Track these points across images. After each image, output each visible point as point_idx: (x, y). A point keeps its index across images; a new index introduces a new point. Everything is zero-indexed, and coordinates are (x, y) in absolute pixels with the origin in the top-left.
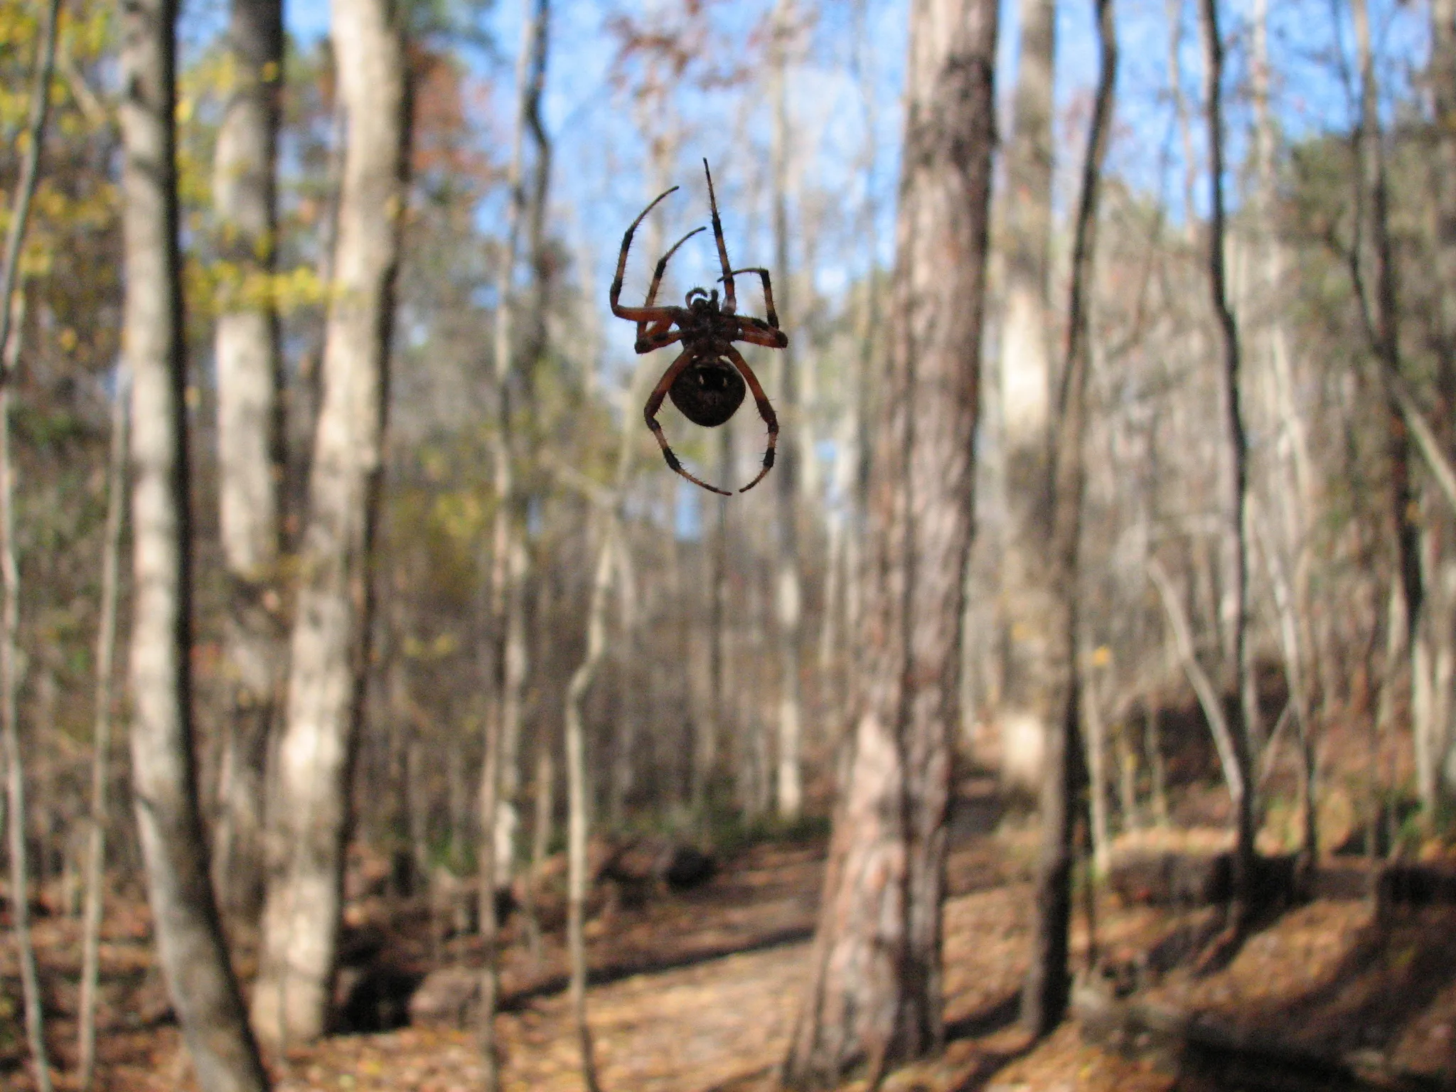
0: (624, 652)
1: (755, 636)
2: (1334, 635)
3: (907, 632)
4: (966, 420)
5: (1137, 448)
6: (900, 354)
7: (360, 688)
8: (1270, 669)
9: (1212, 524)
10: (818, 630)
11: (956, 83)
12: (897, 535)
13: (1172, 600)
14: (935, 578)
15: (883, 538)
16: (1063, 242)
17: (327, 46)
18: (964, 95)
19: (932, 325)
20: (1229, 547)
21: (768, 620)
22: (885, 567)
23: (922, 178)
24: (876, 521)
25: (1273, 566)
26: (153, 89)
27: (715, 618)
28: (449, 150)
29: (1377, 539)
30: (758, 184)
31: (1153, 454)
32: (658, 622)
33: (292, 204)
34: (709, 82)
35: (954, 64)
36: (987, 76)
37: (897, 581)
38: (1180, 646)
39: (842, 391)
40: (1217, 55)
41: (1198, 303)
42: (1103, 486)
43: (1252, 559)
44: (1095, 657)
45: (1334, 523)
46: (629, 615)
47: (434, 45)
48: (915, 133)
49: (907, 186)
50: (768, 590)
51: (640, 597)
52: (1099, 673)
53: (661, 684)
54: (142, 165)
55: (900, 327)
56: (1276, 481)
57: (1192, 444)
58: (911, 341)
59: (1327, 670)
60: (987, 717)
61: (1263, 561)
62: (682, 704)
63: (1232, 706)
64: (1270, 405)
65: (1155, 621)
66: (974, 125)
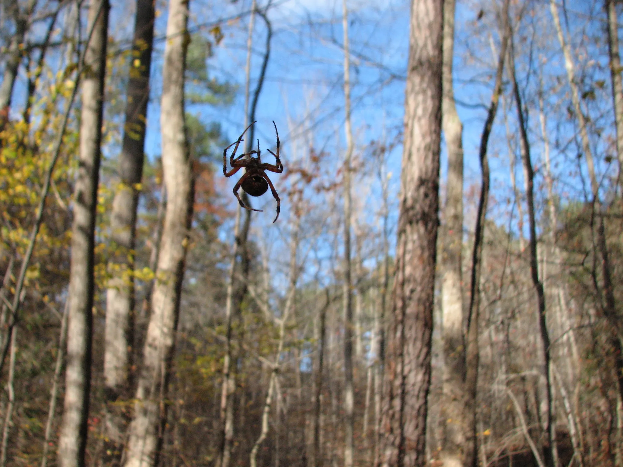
0: (277, 424)
1: (334, 419)
2: (592, 421)
3: (402, 426)
4: (427, 333)
5: (501, 337)
6: (399, 304)
7: (159, 444)
8: (563, 435)
9: (535, 372)
10: (362, 415)
11: (422, 190)
12: (398, 382)
13: (519, 409)
14: (413, 403)
15: (391, 383)
16: (468, 254)
17: (159, 160)
18: (426, 195)
19: (412, 291)
20: (542, 380)
21: (340, 411)
22: (392, 398)
23: (408, 228)
24: (389, 377)
25: (563, 392)
26: (88, 198)
27: (317, 410)
28: (209, 204)
29: (608, 377)
30: (339, 223)
31: (507, 340)
32: (291, 411)
33: (142, 225)
34: (319, 189)
35: (422, 182)
36: (436, 188)
37: (397, 403)
38: (523, 429)
39: (374, 311)
40: (531, 175)
41: (525, 278)
42: (486, 353)
43: (553, 391)
44: (485, 432)
45: (590, 371)
46: (279, 406)
47: (204, 160)
48: (406, 209)
49: (402, 232)
50: (340, 398)
51: (284, 400)
52: (486, 438)
53: (293, 439)
54: (81, 229)
55: (399, 291)
56: (563, 351)
57: (525, 336)
58: (403, 299)
59: (589, 438)
60: (437, 457)
61: (558, 391)
62: (301, 448)
63: (546, 453)
64: (559, 320)
65: (511, 413)
66: (430, 206)
